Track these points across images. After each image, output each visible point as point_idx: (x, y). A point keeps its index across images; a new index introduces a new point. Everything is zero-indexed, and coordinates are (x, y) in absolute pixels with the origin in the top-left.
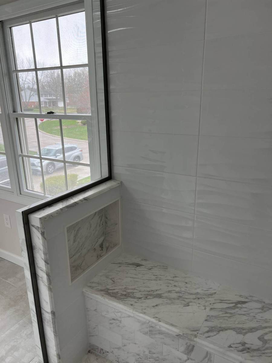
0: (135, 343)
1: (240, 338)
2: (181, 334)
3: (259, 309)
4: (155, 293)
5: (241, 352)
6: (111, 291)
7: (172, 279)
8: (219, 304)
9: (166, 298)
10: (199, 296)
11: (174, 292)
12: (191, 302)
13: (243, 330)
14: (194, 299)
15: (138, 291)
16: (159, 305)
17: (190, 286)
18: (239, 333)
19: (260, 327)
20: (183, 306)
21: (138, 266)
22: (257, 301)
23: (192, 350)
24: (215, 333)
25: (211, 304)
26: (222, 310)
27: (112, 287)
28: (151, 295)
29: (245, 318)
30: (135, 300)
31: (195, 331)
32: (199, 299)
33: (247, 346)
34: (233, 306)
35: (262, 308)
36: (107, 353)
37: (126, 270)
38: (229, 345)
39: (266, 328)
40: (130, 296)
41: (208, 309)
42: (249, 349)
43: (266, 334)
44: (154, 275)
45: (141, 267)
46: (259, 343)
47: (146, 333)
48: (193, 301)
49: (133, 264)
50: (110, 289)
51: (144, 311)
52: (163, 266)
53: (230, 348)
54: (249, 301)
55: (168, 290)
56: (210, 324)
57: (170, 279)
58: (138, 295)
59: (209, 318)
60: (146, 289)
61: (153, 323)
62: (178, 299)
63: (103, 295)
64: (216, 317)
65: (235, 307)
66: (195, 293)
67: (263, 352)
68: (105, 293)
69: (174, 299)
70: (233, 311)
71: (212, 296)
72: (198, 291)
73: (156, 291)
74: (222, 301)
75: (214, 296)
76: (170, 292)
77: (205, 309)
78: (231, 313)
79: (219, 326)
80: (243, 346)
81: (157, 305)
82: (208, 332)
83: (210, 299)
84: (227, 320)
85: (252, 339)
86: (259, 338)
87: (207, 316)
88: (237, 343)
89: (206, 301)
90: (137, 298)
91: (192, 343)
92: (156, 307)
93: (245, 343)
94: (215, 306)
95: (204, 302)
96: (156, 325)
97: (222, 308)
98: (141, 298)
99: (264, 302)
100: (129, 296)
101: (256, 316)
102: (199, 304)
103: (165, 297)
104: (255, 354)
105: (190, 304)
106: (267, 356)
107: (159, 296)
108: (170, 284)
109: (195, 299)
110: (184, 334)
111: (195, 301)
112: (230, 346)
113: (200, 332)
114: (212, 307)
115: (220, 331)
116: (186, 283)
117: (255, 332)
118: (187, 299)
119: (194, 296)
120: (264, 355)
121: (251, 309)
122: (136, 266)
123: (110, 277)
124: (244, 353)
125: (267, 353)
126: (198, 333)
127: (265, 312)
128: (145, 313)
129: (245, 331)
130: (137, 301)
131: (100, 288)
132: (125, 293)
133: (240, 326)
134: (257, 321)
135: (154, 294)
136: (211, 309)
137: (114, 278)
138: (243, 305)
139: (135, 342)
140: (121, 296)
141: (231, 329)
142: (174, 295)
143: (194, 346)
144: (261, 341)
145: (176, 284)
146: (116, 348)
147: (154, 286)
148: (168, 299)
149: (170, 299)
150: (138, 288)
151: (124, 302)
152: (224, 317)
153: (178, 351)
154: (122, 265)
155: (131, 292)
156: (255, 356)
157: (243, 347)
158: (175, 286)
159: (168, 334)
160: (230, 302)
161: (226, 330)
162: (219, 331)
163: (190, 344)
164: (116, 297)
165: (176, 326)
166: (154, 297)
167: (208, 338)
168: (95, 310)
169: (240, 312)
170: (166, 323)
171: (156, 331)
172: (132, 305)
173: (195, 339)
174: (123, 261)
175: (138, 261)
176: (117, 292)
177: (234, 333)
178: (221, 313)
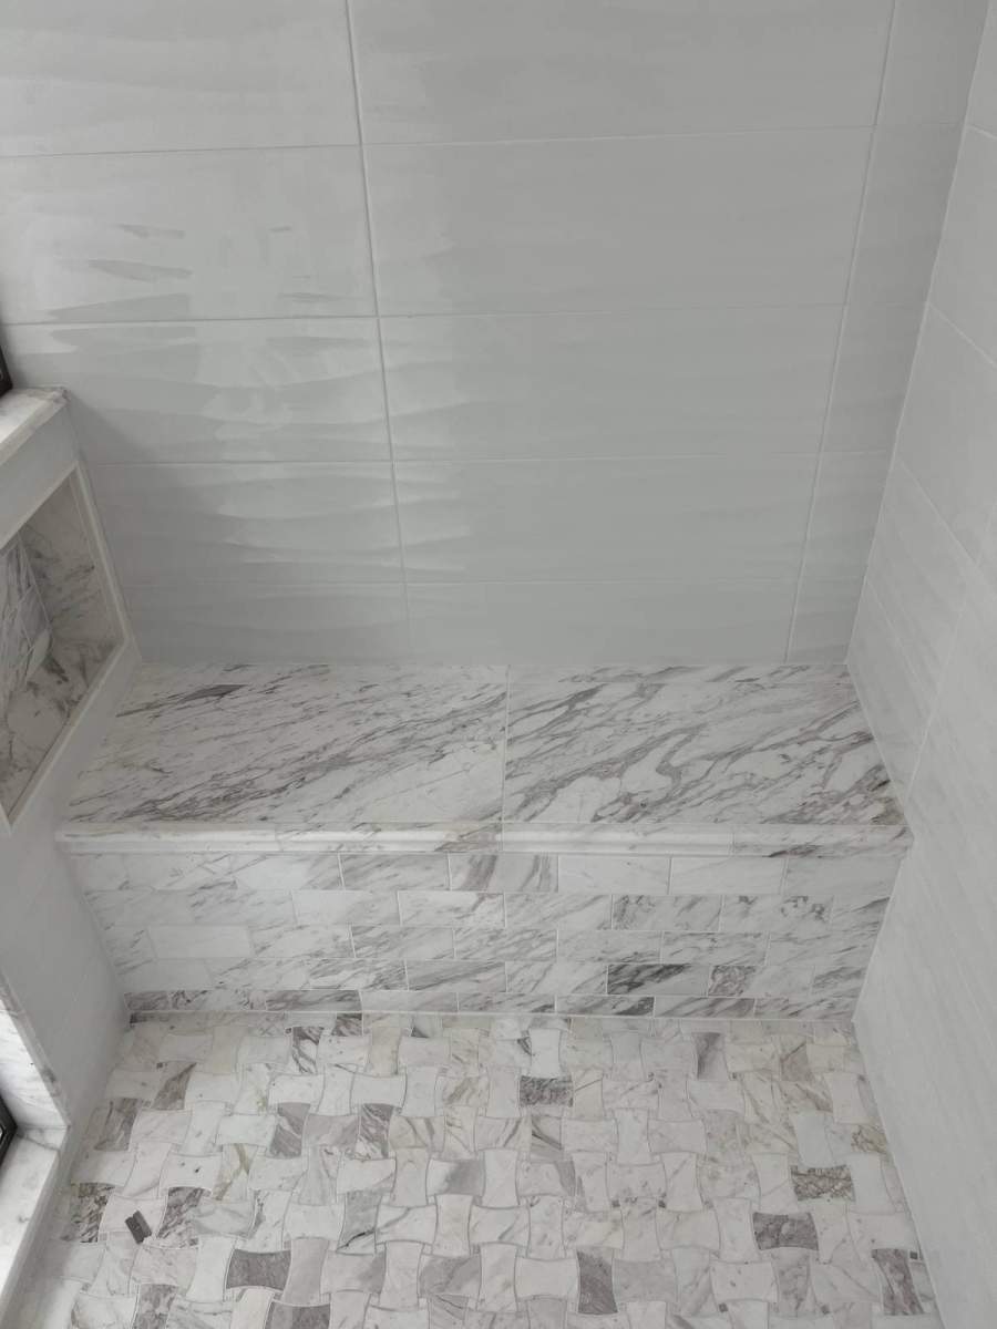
0: (301, 927)
1: (613, 786)
2: (453, 839)
3: (633, 696)
4: (325, 757)
5: (629, 822)
6: (167, 804)
7: (359, 697)
8: (526, 720)
9: (367, 758)
10: (463, 719)
11: (384, 731)
12: (447, 743)
13: (614, 763)
14: (451, 733)
15: (265, 771)
16: (353, 786)
17: (424, 700)
18: (606, 777)
19: (651, 741)
20: (427, 763)
21: (222, 695)
22: (622, 678)
23: (490, 871)
24: (546, 801)
25: (504, 729)
26: (540, 733)
27: (165, 790)
28: (312, 768)
29: (605, 732)
30: (269, 800)
31: (491, 817)
32: (464, 726)
33: (638, 800)
34: (567, 713)
35: (641, 692)
36: (202, 997)
37: (186, 722)
38: (592, 816)
39: (665, 738)
40: (244, 796)
41: (501, 744)
42: (643, 805)
43: (672, 753)
44: (294, 705)
45: (237, 693)
46: (665, 782)
47: (333, 884)
48: (449, 737)
49: (203, 693)
50: (160, 798)
51: (315, 820)
52: (310, 667)
53: (600, 822)
54: (602, 686)
55: (360, 733)
56: (521, 782)
57: (354, 699)
58: (271, 781)
59: (513, 769)
60: (286, 755)
61: (354, 843)
62: (404, 748)
63: (145, 824)
64: (531, 758)
65: (571, 714)
66: (448, 715)
67: (680, 799)
68: (145, 817)
69: (393, 752)
70: (569, 727)
71: (500, 706)
72: (456, 704)
73: (325, 748)
74: (530, 710)
75: (502, 704)
76: (368, 737)
77: (493, 748)
78: (566, 734)
79: (547, 778)
80: (626, 803)
81: (347, 791)
82: (525, 805)
83: (496, 716)
84: (564, 754)
85: (643, 779)
86: (659, 770)
87: (507, 764)
88: (611, 804)
89: (489, 726)
90: (272, 793)
91: (488, 852)
92: (345, 796)
93: (629, 794)
94: (519, 729)
95: (482, 730)
96: (366, 847)
97: (537, 730)
98: (284, 788)
99: (639, 675)
100: (240, 798)
101: (631, 717)
102: (472, 739)
103: (362, 758)
104: (664, 810)
105: (447, 749)
106: (692, 806)
107: (343, 761)
108: (360, 712)
109: (455, 730)
110: (462, 836)
111: (456, 735)
112: (597, 818)
113: (504, 814)
114: (511, 736)
115: (555, 790)
116: (408, 694)
117: (643, 757)
118: (430, 739)
119: (449, 725)
120: (684, 805)
121: (614, 705)
122: (215, 698)
123: (141, 763)
124: (637, 821)
125: (690, 800)
126: (500, 819)
127: (650, 698)
128: (319, 827)
129: (619, 765)
130: (277, 802)
131: (119, 808)
132: (220, 793)
133: (603, 756)
134: (639, 729)
135: (320, 761)
136: (511, 742)
137: (154, 761)
138: (588, 701)
139: (299, 924)
140: (212, 806)
141: (584, 773)
142: (385, 743)
143: (494, 858)
144: (665, 774)
145: (378, 707)
146: (231, 969)
147: (308, 737)
148: (373, 759)
149: (379, 757)
150: (259, 762)
151: (233, 819)
152: (550, 750)
153: (448, 889)
154: (161, 709)
155: (244, 783)
156: (665, 818)
157: (628, 807)
158: (377, 714)
159: (409, 856)
160: (553, 705)
161: (571, 780)
162: (554, 792)
163: (484, 856)
164: (195, 817)
165: (431, 825)
166: (328, 770)
167: (532, 821)
168: (125, 886)
169: (588, 722)
170: (398, 830)
171: (368, 863)
172: (264, 819)
173: (498, 837)
174: (156, 695)
175: (214, 678)
176: (190, 800)
177: (593, 780)
178: (541, 742)
